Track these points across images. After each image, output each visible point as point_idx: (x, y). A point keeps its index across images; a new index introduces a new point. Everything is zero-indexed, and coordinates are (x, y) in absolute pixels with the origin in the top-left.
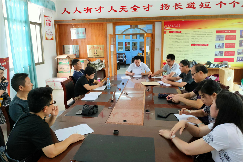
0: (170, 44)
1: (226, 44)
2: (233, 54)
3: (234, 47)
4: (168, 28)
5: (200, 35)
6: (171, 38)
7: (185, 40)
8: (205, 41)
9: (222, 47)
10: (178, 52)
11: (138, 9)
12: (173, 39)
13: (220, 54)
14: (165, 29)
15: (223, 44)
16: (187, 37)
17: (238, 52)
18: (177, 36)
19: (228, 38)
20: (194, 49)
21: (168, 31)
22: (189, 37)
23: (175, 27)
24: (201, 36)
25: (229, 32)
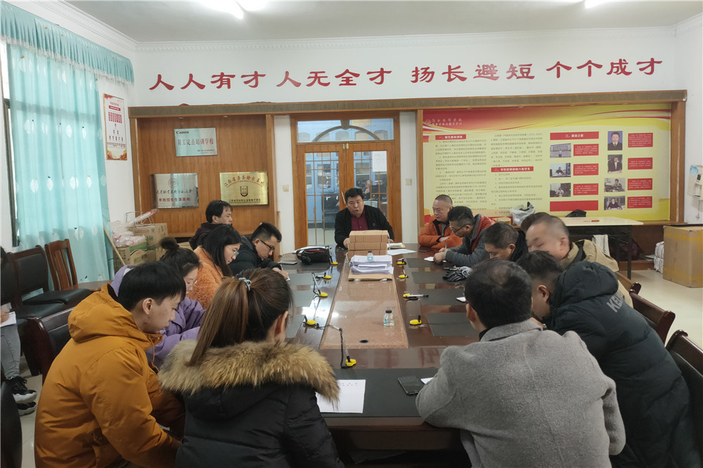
0: (441, 167)
1: (575, 166)
2: (593, 189)
3: (596, 173)
4: (433, 127)
5: (511, 144)
6: (440, 152)
7: (474, 158)
8: (526, 158)
9: (567, 174)
10: (459, 189)
11: (355, 80)
12: (447, 155)
13: (562, 191)
14: (425, 130)
15: (569, 165)
16: (480, 148)
17: (606, 186)
18: (456, 147)
19: (580, 150)
20: (499, 179)
21: (432, 135)
22: (485, 148)
23: (450, 124)
24: (514, 146)
25: (582, 136)
